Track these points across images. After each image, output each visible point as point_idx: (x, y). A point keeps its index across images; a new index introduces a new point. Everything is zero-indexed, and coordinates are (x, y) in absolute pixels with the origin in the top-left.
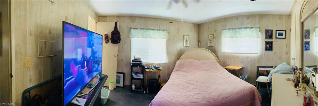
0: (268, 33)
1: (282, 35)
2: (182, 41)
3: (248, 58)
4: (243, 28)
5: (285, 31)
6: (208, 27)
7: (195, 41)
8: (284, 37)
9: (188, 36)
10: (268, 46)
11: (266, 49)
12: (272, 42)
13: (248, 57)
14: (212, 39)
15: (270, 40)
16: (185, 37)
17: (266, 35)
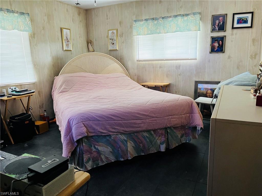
0: (217, 22)
1: (246, 22)
2: (58, 39)
3: (179, 68)
4: (170, 17)
5: (252, 13)
6: (107, 16)
7: (82, 42)
8: (249, 24)
9: (69, 30)
10: (216, 45)
11: (213, 50)
12: (225, 36)
13: (179, 66)
14: (115, 38)
15: (221, 34)
16: (65, 31)
17: (213, 24)
